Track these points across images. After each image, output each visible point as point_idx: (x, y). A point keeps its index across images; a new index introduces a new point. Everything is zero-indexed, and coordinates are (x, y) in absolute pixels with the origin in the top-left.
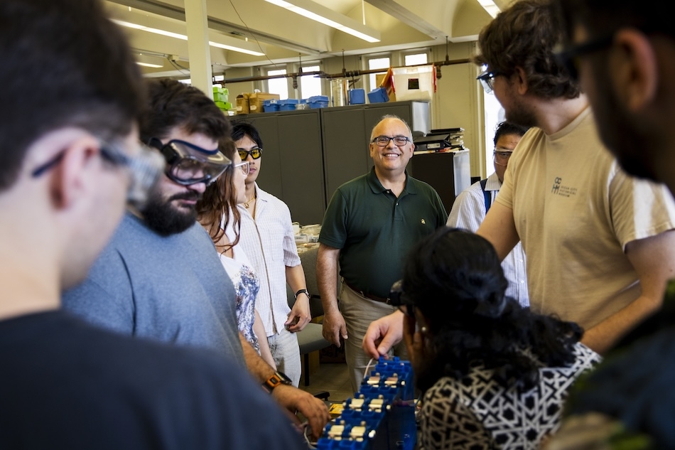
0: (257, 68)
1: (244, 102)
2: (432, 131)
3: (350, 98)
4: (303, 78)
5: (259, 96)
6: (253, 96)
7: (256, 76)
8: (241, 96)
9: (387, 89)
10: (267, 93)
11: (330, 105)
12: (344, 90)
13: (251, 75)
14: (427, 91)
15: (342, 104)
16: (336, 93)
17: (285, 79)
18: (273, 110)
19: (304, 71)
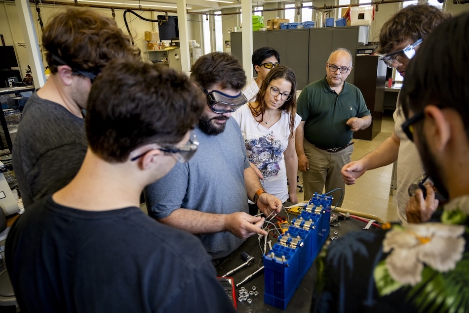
0: (280, 3)
1: (271, 24)
2: (369, 43)
3: (326, 22)
4: (303, 9)
5: (279, 21)
6: (276, 21)
7: (279, 8)
8: (269, 21)
9: (346, 18)
10: (284, 19)
11: (315, 27)
12: (323, 18)
13: (277, 7)
14: (369, 21)
15: (321, 26)
16: (319, 20)
17: (294, 9)
18: (285, 28)
19: (303, 6)
